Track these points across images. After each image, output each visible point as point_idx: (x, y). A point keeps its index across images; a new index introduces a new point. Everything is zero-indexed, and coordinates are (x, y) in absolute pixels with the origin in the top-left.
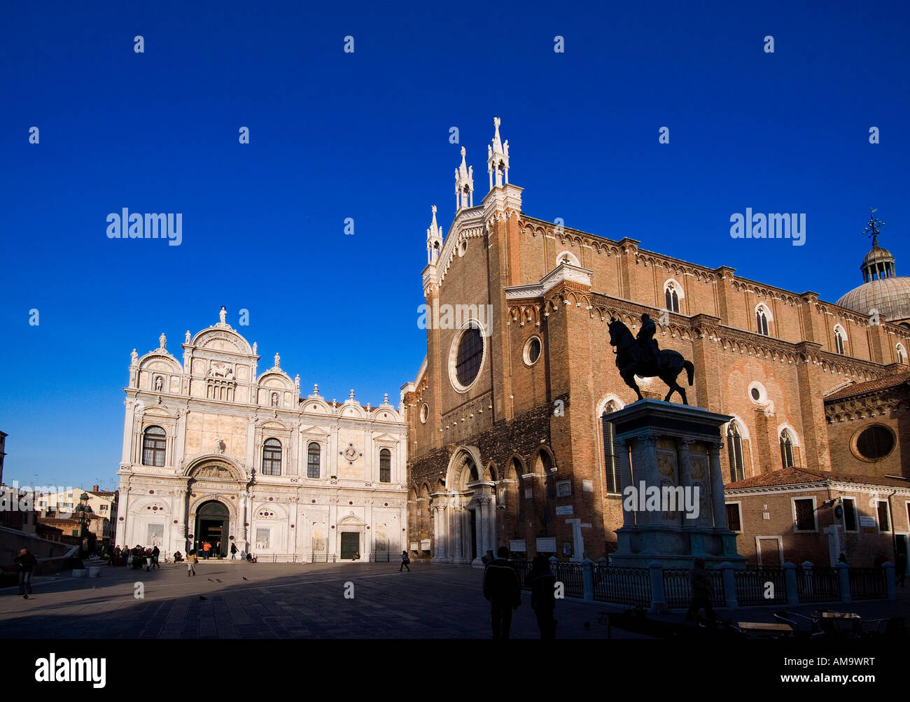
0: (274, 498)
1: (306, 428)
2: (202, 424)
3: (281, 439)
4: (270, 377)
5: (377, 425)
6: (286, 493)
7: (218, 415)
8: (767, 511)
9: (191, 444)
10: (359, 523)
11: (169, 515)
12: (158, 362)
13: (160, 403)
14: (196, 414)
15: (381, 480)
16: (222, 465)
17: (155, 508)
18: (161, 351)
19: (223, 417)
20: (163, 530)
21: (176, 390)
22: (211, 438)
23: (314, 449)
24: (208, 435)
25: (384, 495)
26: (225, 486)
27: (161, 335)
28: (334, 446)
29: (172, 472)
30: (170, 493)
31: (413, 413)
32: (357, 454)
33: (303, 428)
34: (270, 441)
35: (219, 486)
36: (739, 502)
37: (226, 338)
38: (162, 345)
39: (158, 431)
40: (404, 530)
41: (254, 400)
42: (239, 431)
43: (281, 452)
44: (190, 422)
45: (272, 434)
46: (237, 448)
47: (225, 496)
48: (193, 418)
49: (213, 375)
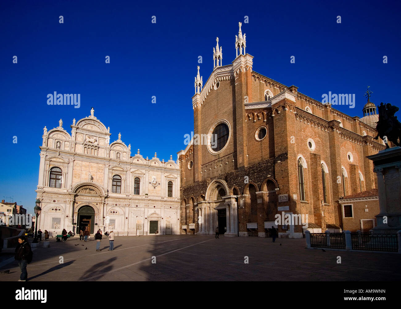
0: (118, 204)
1: (133, 170)
2: (81, 167)
3: (121, 176)
4: (116, 145)
5: (167, 170)
6: (123, 202)
7: (90, 162)
8: (367, 208)
9: (75, 177)
10: (158, 216)
11: (64, 213)
12: (58, 134)
13: (59, 155)
14: (78, 162)
15: (168, 196)
16: (92, 188)
17: (56, 210)
18: (60, 128)
19: (92, 164)
20: (60, 221)
21: (67, 149)
22: (86, 174)
23: (137, 181)
24: (84, 172)
25: (169, 203)
26: (93, 198)
27: (60, 120)
28: (147, 180)
29: (65, 191)
30: (64, 202)
31: (183, 165)
32: (158, 184)
33: (132, 170)
34: (116, 176)
35: (90, 198)
36: (352, 205)
37: (94, 124)
38: (60, 125)
39: (58, 170)
40: (178, 219)
41: (108, 156)
42: (101, 171)
43: (121, 182)
44: (76, 165)
45: (117, 173)
46: (99, 179)
47: (93, 203)
48: (77, 164)
49: (87, 142)
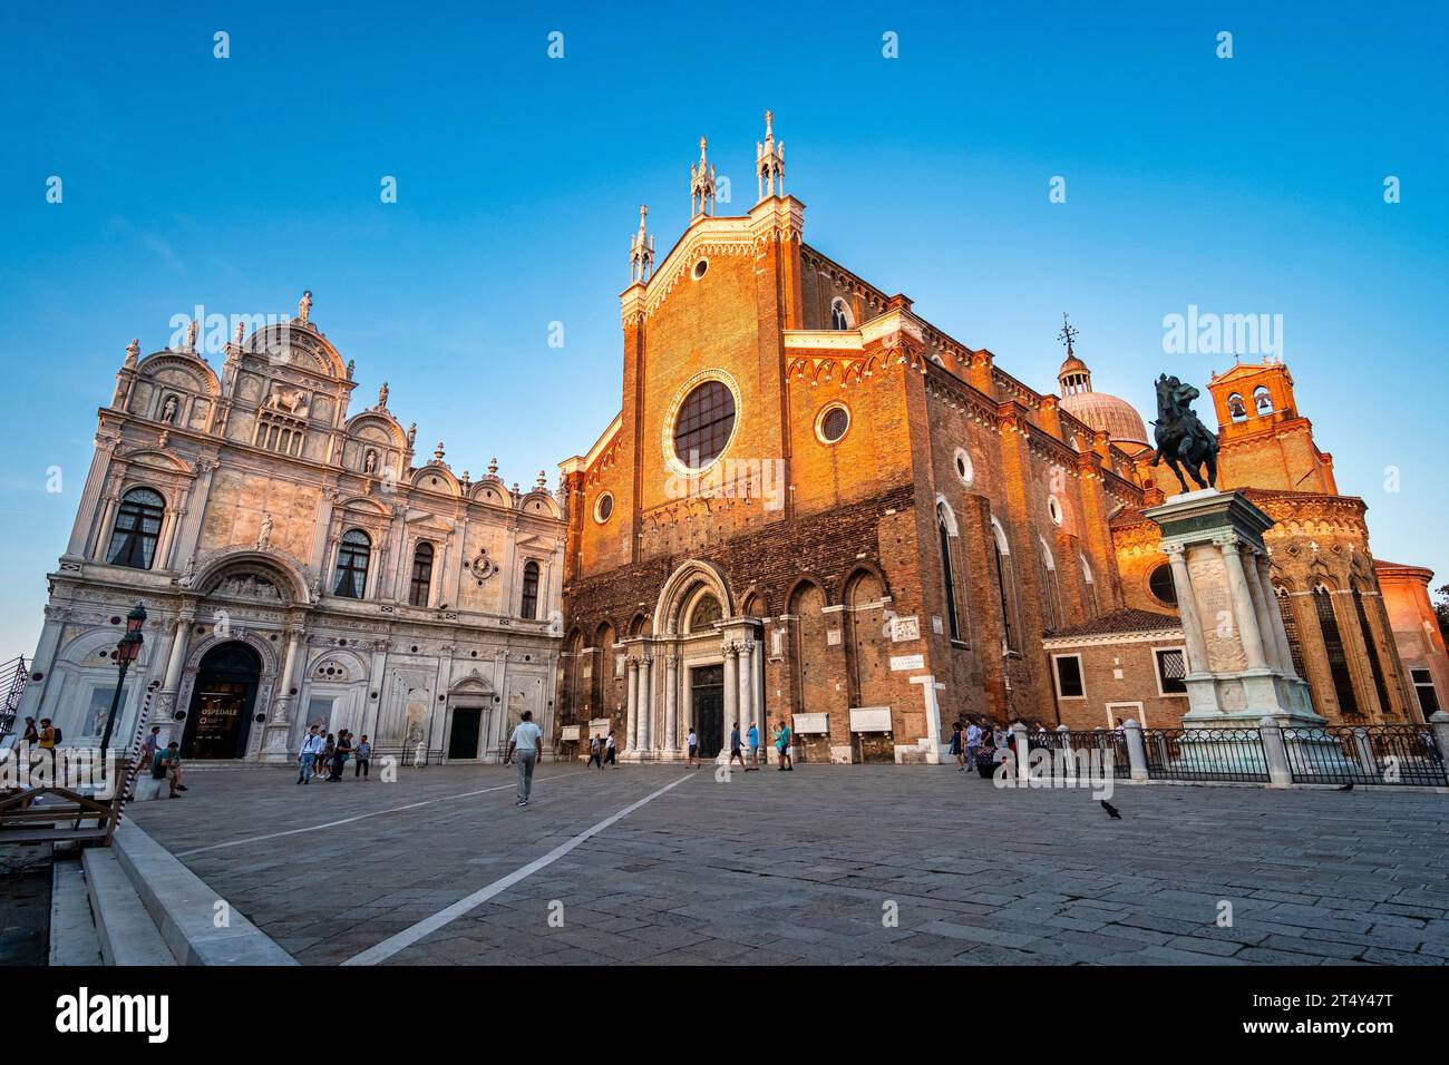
0: (348, 640)
1: (417, 517)
3: (371, 533)
4: (367, 423)
5: (525, 522)
6: (368, 632)
7: (271, 479)
9: (209, 529)
10: (483, 691)
11: (143, 670)
12: (174, 369)
15: (523, 616)
16: (264, 573)
19: (279, 484)
21: (199, 425)
23: (424, 553)
25: (524, 641)
26: (264, 614)
28: (458, 552)
29: (165, 582)
32: (491, 568)
33: (412, 516)
34: (353, 535)
35: (248, 612)
37: (304, 346)
39: (151, 499)
41: (336, 458)
42: (304, 512)
45: (359, 521)
46: (294, 542)
47: (260, 633)
48: (224, 480)
49: (272, 405)
